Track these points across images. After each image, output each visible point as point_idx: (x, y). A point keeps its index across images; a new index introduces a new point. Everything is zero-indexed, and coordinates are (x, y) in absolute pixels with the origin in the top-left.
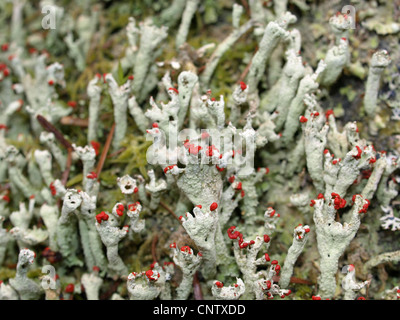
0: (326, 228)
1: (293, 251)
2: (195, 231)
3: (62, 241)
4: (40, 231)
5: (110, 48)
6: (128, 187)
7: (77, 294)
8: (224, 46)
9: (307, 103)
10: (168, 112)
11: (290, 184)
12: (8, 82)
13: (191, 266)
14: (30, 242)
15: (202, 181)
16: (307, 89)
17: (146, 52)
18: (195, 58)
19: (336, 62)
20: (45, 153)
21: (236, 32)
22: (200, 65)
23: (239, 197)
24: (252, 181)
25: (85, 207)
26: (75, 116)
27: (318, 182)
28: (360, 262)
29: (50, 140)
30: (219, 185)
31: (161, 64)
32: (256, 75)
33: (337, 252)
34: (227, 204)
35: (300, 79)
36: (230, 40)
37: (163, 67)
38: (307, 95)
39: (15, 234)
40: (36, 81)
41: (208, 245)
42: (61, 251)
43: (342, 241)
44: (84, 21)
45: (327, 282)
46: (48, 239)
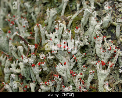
0: (99, 71)
1: (89, 78)
2: (59, 71)
3: (24, 72)
4: (19, 70)
5: (43, 17)
6: (42, 57)
7: (28, 88)
8: (74, 16)
9: (97, 33)
10: (55, 35)
11: (93, 58)
12: (14, 26)
13: (59, 81)
14: (15, 73)
15: (63, 56)
16: (97, 29)
17: (51, 18)
18: (66, 20)
19: (106, 21)
20: (21, 47)
21: (78, 12)
22: (67, 22)
23: (76, 61)
24: (80, 57)
25: (30, 63)
26: (32, 37)
27: (100, 57)
28: (112, 83)
29: (23, 43)
30: (69, 57)
31: (55, 21)
32: (83, 25)
33: (103, 79)
34: (72, 63)
35: (95, 26)
36: (76, 14)
37: (56, 22)
38: (97, 31)
39: (11, 70)
40: (22, 26)
41: (64, 75)
42: (25, 76)
43: (104, 76)
44: (37, 9)
45: (100, 88)
46: (21, 72)
